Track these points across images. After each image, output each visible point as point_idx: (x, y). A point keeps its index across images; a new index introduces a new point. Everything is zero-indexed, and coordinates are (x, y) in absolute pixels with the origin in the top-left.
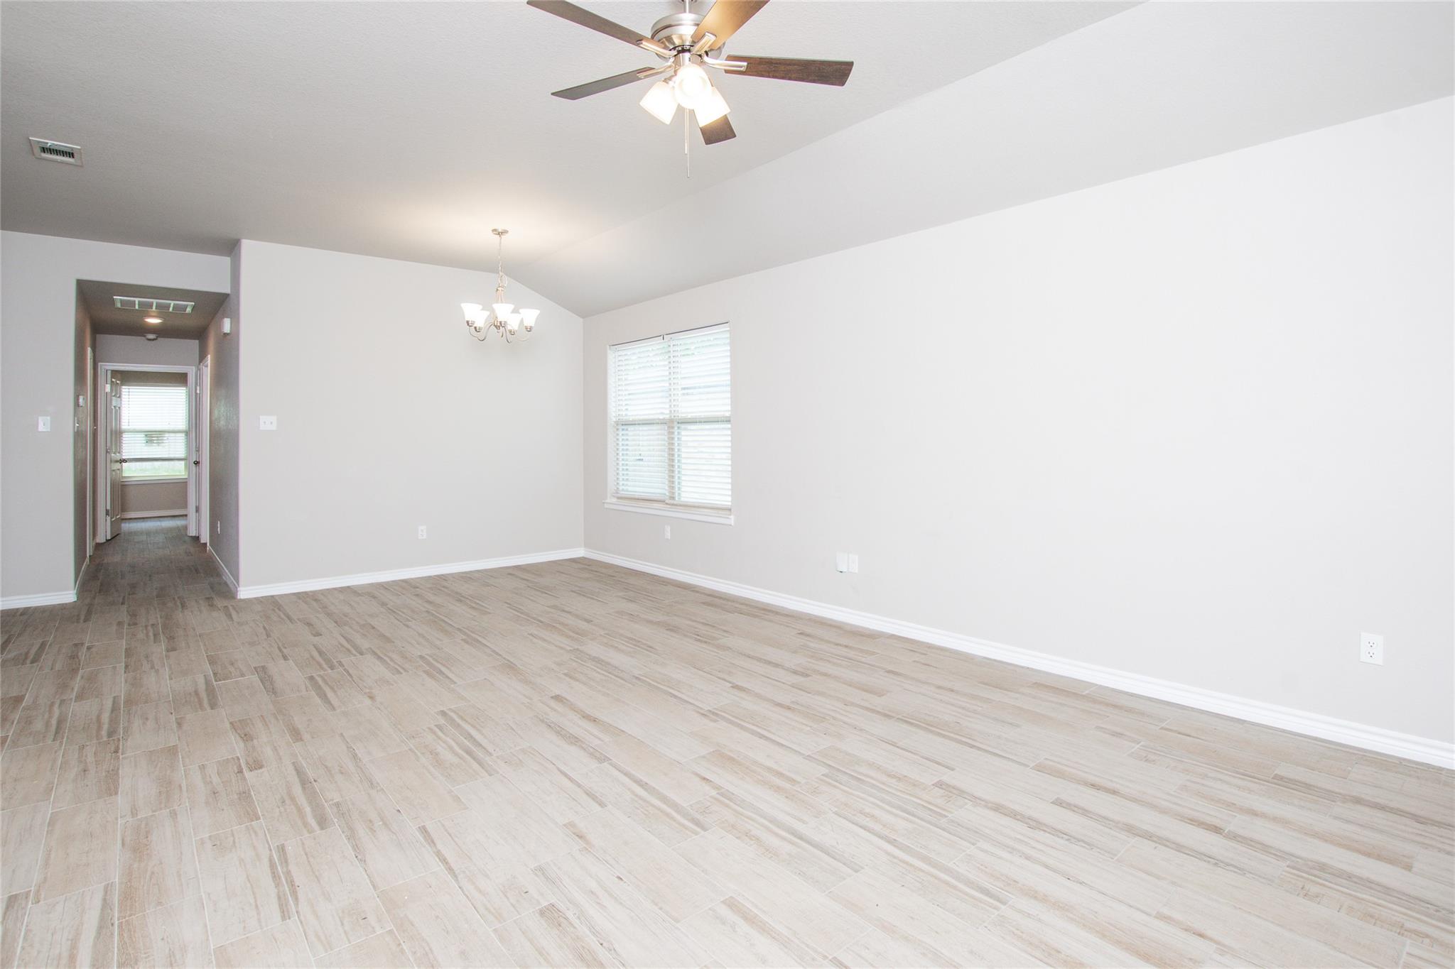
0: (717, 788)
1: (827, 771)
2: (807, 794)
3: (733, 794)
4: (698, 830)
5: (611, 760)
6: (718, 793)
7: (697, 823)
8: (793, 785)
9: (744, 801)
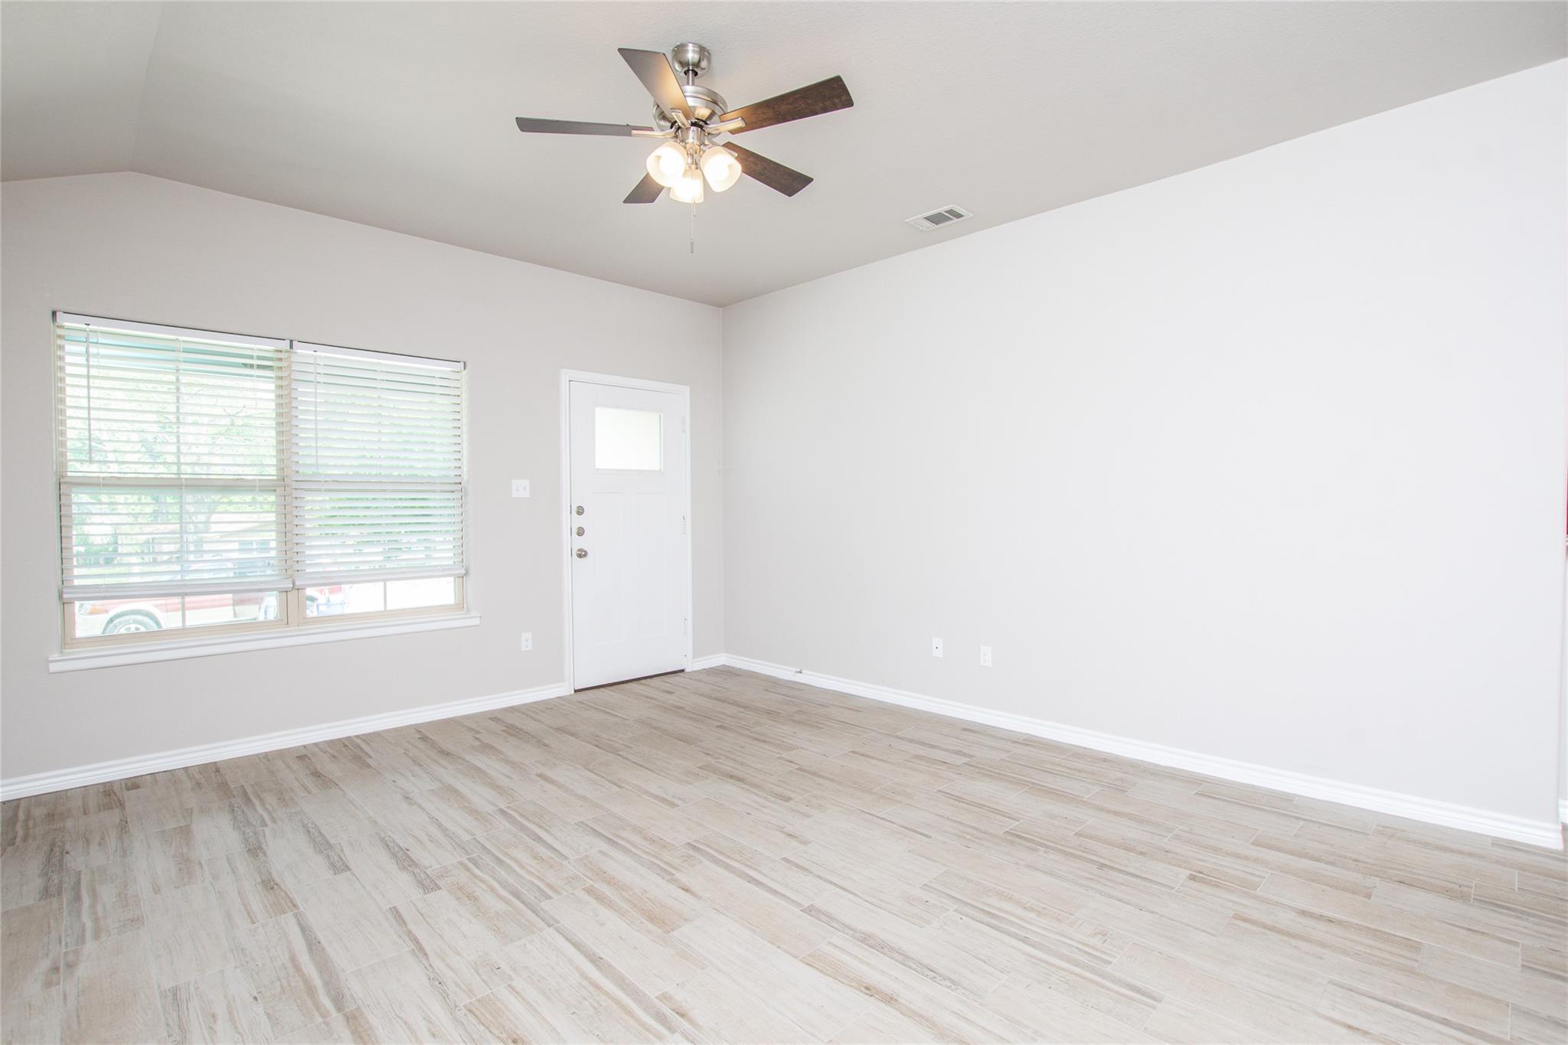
0: (674, 880)
1: (542, 904)
2: (582, 876)
3: (658, 874)
4: (694, 843)
5: (801, 911)
6: (674, 875)
7: (694, 848)
8: (592, 886)
9: (648, 868)
